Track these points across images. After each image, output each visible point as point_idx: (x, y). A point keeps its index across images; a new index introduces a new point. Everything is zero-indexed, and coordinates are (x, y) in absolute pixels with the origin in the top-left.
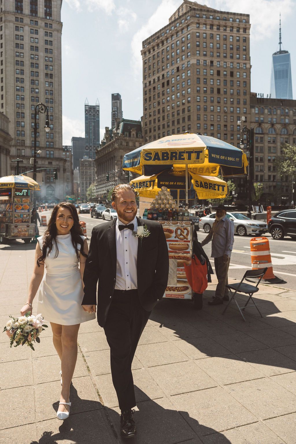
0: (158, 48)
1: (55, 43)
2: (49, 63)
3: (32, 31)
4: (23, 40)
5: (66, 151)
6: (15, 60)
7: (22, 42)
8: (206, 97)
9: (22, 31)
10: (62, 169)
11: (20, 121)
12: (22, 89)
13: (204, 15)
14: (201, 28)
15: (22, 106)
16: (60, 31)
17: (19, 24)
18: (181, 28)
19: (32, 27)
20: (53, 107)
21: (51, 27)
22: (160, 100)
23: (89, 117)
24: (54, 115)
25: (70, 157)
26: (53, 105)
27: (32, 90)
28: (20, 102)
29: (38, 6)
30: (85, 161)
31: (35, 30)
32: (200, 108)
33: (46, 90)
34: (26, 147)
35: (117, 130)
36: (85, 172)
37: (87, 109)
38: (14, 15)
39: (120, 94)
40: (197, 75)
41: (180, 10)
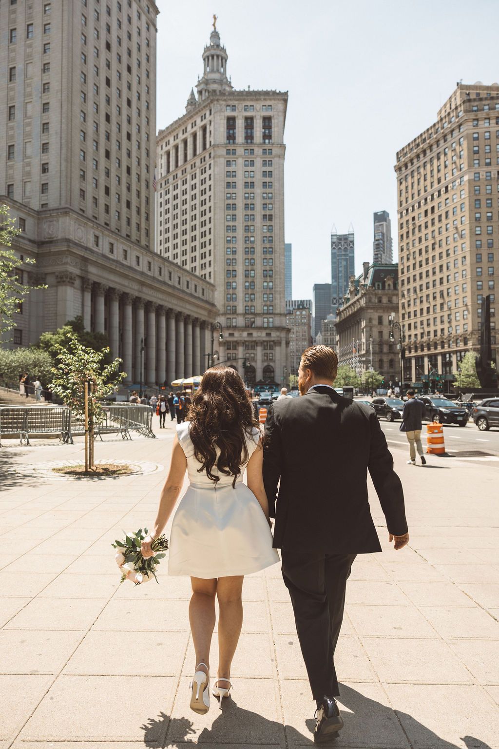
0: (418, 161)
1: (275, 174)
2: (268, 201)
3: (247, 163)
4: (235, 176)
5: (302, 309)
6: (226, 203)
7: (234, 180)
8: (492, 226)
9: (234, 166)
10: (284, 343)
11: (231, 281)
12: (234, 239)
13: (485, 105)
14: (479, 127)
15: (234, 261)
16: (282, 156)
17: (231, 157)
18: (450, 130)
19: (247, 158)
20: (272, 259)
21: (271, 153)
22: (423, 235)
23: (338, 253)
24: (273, 269)
25: (307, 318)
26: (273, 255)
27: (247, 239)
28: (231, 257)
29: (255, 129)
30: (330, 322)
31: (251, 161)
32: (481, 244)
33: (264, 237)
34: (238, 315)
35: (365, 279)
36: (329, 340)
37: (335, 240)
38: (225, 147)
39: (387, 211)
40: (476, 195)
41: (453, 99)
